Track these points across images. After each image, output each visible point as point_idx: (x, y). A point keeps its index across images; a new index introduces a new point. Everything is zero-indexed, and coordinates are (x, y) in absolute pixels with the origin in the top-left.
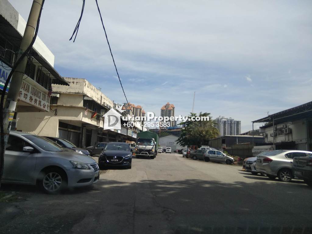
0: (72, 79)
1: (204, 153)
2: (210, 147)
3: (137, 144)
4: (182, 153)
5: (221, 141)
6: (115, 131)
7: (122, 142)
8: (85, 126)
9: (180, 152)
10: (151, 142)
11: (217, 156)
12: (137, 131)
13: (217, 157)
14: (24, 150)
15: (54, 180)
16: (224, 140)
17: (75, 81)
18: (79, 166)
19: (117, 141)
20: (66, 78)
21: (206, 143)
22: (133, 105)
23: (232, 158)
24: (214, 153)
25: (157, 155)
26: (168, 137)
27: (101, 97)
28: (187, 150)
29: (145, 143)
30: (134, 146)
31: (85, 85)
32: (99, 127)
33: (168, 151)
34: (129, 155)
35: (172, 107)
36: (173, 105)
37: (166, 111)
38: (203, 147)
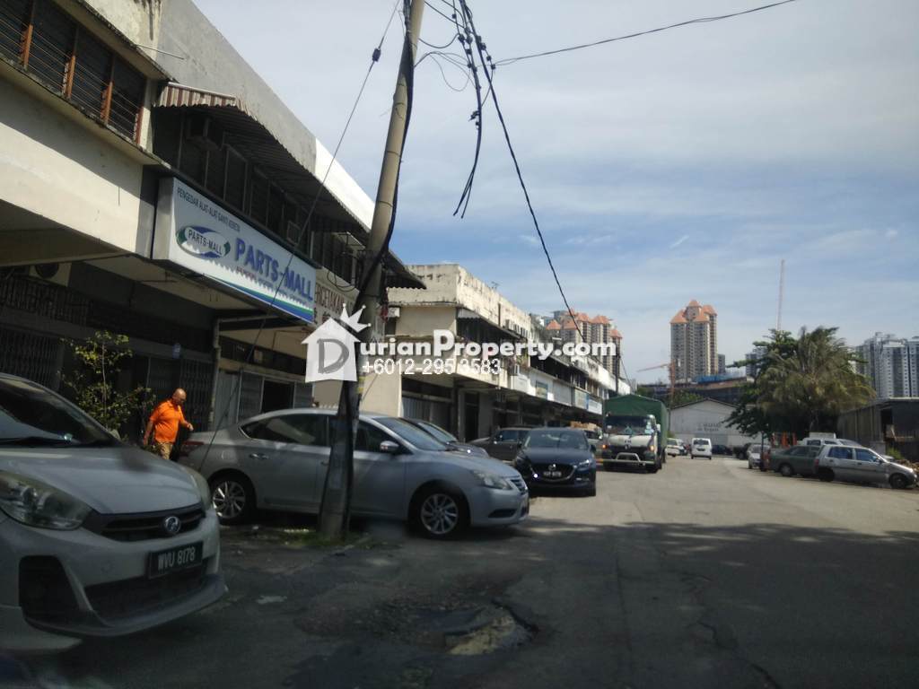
0: (426, 267)
1: (815, 455)
2: (837, 437)
3: (604, 431)
4: (745, 457)
5: (878, 417)
6: (539, 396)
7: (558, 426)
8: (462, 386)
9: (741, 453)
10: (644, 425)
11: (860, 464)
12: (601, 393)
13: (860, 467)
14: (383, 448)
15: (443, 511)
16: (888, 413)
17: (435, 272)
18: (488, 482)
19: (546, 423)
20: (413, 267)
21: (828, 423)
22: (584, 315)
23: (911, 470)
24: (847, 453)
25: (664, 461)
26: (696, 407)
27: (499, 306)
28: (762, 448)
29: (628, 428)
30: (596, 435)
31: (459, 281)
32: (497, 386)
33: (699, 450)
34: (588, 461)
35: (706, 313)
36: (709, 307)
37: (688, 328)
38: (813, 436)
